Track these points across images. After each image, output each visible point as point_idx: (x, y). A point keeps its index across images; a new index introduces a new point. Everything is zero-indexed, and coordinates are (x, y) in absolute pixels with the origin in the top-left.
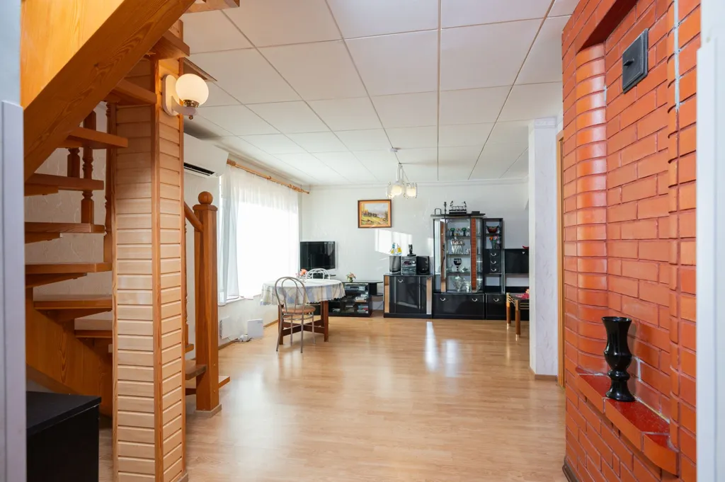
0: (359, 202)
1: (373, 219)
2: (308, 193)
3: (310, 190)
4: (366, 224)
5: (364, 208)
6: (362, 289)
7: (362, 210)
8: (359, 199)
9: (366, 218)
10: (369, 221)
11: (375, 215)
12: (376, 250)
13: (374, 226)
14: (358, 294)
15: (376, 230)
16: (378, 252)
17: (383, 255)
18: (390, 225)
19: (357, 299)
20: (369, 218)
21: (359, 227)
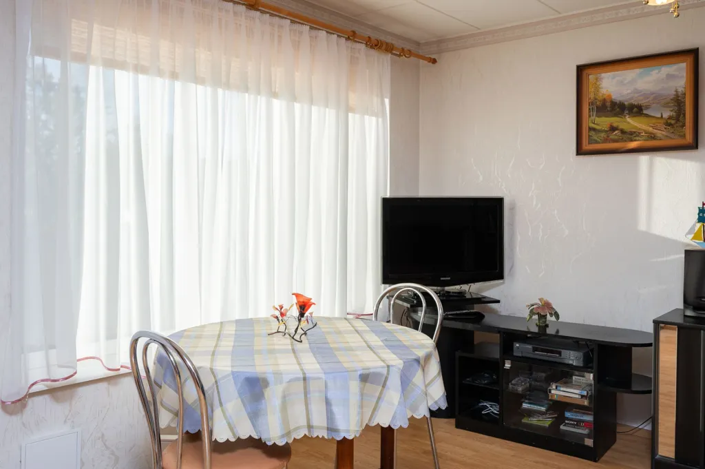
0: (581, 69)
1: (631, 123)
2: (434, 61)
3: (440, 52)
4: (606, 141)
5: (597, 88)
6: (572, 358)
7: (589, 94)
8: (583, 61)
9: (604, 122)
10: (613, 129)
11: (636, 110)
12: (642, 226)
13: (633, 145)
14: (563, 374)
15: (644, 159)
16: (647, 236)
17: (666, 244)
18: (689, 138)
19: (559, 392)
20: (615, 121)
21: (580, 151)
